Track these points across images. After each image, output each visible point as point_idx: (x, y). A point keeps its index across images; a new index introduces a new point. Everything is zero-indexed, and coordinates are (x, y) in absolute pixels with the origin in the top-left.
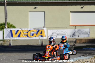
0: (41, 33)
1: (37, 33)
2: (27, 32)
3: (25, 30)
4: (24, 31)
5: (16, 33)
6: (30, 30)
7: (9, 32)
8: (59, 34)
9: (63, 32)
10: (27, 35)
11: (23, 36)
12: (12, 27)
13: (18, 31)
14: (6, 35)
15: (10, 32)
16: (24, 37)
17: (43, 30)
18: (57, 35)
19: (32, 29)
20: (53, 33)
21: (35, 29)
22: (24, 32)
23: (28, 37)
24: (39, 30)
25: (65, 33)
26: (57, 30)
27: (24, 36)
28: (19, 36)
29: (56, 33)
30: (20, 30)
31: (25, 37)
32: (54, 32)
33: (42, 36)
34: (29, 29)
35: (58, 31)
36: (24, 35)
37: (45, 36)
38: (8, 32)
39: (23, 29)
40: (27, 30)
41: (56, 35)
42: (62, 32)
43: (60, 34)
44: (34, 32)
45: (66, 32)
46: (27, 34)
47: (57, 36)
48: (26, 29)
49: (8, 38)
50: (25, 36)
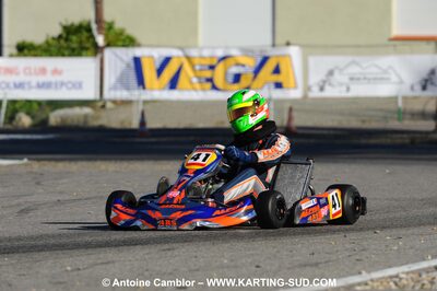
0: (277, 71)
1: (257, 71)
2: (212, 67)
3: (202, 57)
4: (196, 61)
5: (160, 71)
6: (224, 58)
7: (128, 65)
8: (358, 79)
9: (377, 66)
10: (210, 80)
11: (191, 82)
12: (124, 41)
13: (167, 60)
14: (113, 80)
15: (132, 64)
16: (195, 89)
17: (284, 56)
18: (352, 79)
19: (234, 52)
20: (331, 73)
21: (246, 52)
22: (197, 68)
23: (214, 87)
24: (265, 60)
25: (385, 72)
26: (349, 59)
27: (198, 86)
28: (173, 84)
29: (345, 72)
30: (178, 57)
31: (203, 90)
32: (337, 67)
33: (279, 85)
34: (220, 53)
35: (354, 62)
36: (199, 78)
37: (296, 87)
38: (124, 66)
39: (194, 53)
40: (212, 57)
41: (345, 79)
42: (374, 70)
43: (362, 77)
44: (243, 66)
45: (390, 67)
46: (208, 74)
47: (352, 87)
48: (206, 53)
49: (123, 94)
50: (200, 82)
